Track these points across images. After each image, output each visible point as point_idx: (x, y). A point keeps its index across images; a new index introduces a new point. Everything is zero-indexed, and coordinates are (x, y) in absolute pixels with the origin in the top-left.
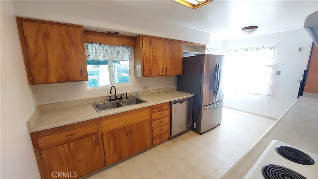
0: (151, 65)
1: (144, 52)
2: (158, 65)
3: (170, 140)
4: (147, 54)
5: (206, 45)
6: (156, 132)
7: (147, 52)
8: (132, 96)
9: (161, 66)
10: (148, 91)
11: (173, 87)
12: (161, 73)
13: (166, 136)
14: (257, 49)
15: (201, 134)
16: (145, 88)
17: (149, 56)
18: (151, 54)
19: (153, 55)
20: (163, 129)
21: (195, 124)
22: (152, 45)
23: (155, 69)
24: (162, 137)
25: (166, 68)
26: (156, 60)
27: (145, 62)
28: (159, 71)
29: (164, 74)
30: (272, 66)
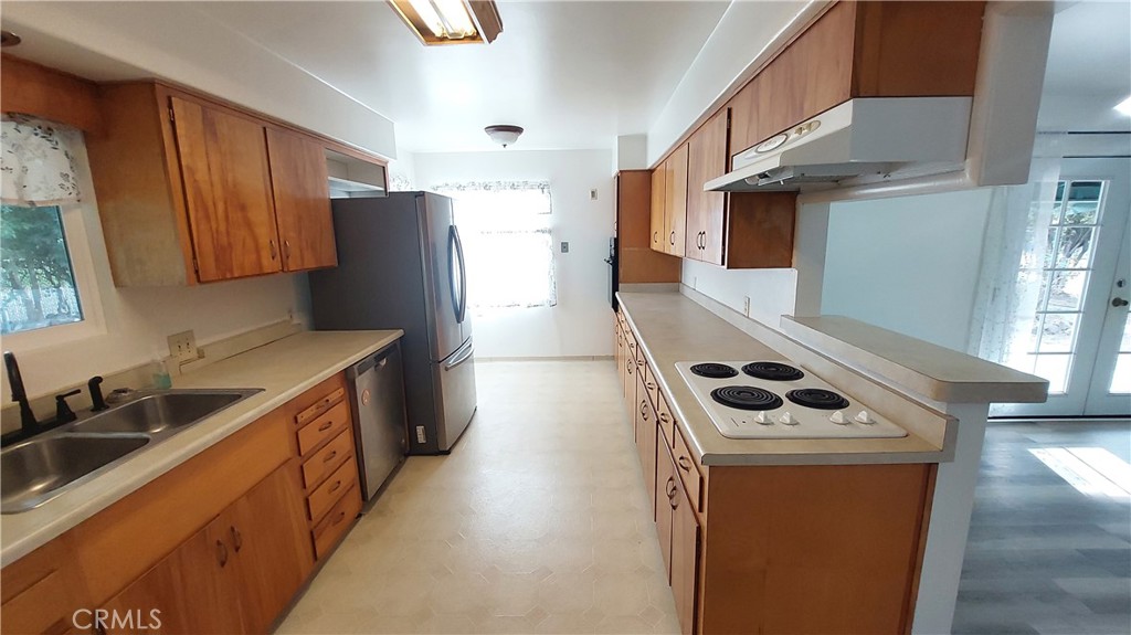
0: (223, 228)
1: (188, 167)
2: (249, 225)
3: (363, 518)
4: (202, 175)
5: (386, 163)
6: (320, 502)
7: (201, 166)
8: (124, 391)
9: (264, 233)
10: (194, 354)
11: (296, 321)
12: (268, 264)
13: (352, 504)
14: (513, 187)
15: (448, 453)
16: (180, 340)
17: (212, 185)
18: (216, 178)
19: (224, 182)
20: (339, 482)
21: (420, 429)
22: (215, 134)
23: (244, 243)
24: (343, 514)
25: (282, 243)
26: (243, 208)
27: (197, 211)
28: (258, 251)
29: (277, 265)
30: (550, 232)
